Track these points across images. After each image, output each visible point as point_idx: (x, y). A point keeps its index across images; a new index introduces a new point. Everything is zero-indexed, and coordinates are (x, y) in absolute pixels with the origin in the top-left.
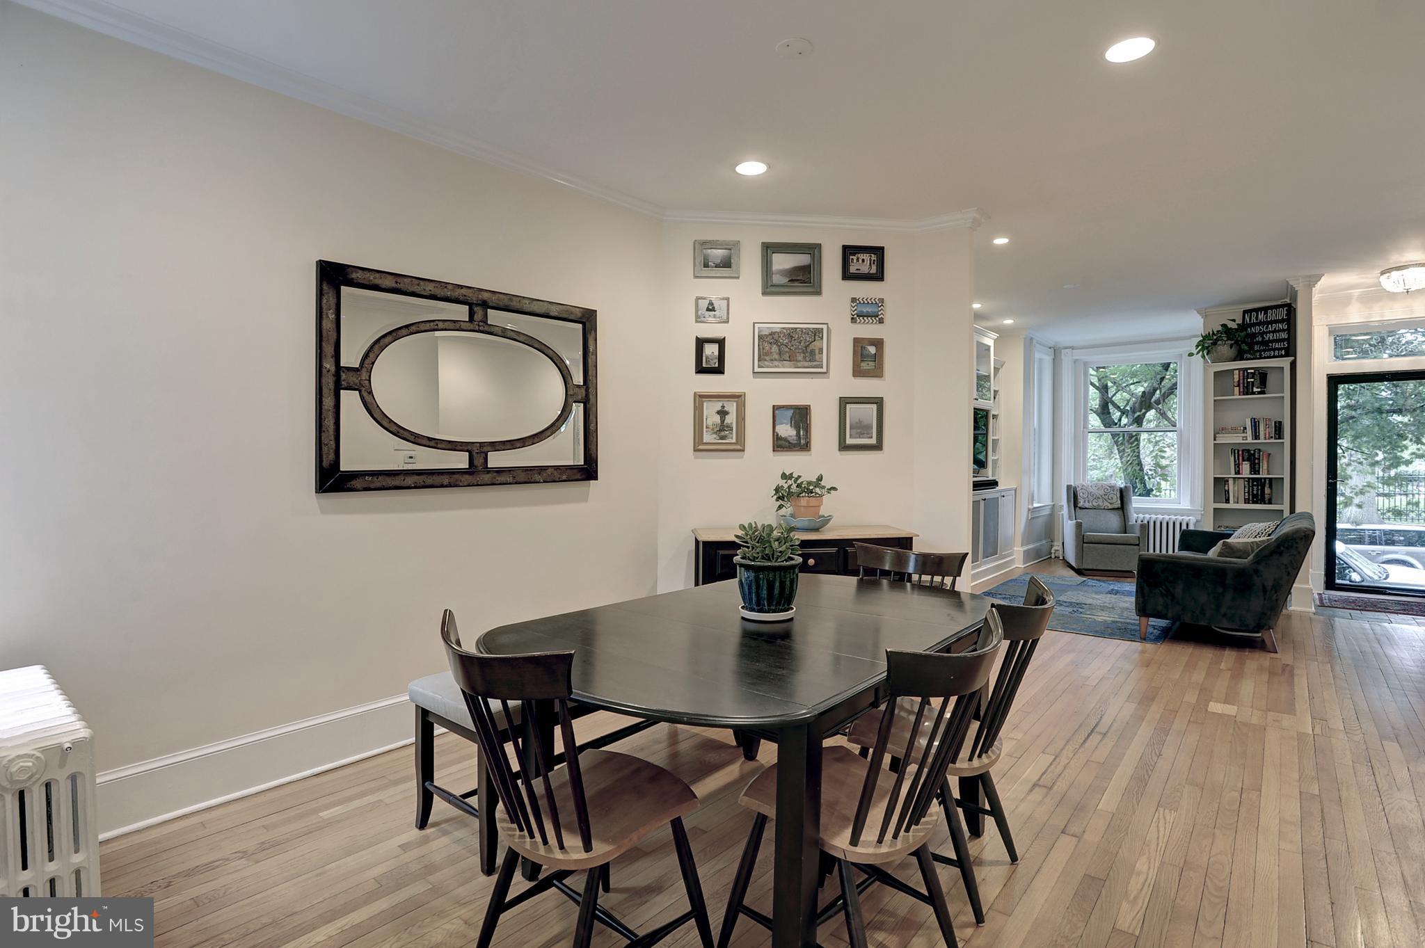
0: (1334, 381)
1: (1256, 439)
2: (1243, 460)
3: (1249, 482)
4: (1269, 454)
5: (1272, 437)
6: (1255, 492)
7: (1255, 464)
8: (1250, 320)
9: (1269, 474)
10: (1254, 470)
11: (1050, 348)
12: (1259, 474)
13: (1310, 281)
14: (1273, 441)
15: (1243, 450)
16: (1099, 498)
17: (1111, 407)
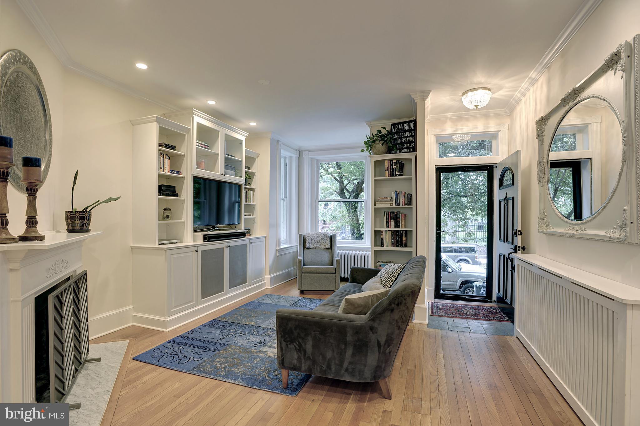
0: (440, 170)
1: (398, 205)
2: (391, 219)
3: (394, 232)
4: (405, 215)
5: (406, 204)
6: (397, 239)
7: (397, 221)
8: (395, 130)
9: (405, 228)
10: (397, 225)
11: (296, 150)
12: (400, 228)
13: (423, 96)
14: (407, 206)
15: (391, 212)
16: (318, 242)
17: (345, 191)
